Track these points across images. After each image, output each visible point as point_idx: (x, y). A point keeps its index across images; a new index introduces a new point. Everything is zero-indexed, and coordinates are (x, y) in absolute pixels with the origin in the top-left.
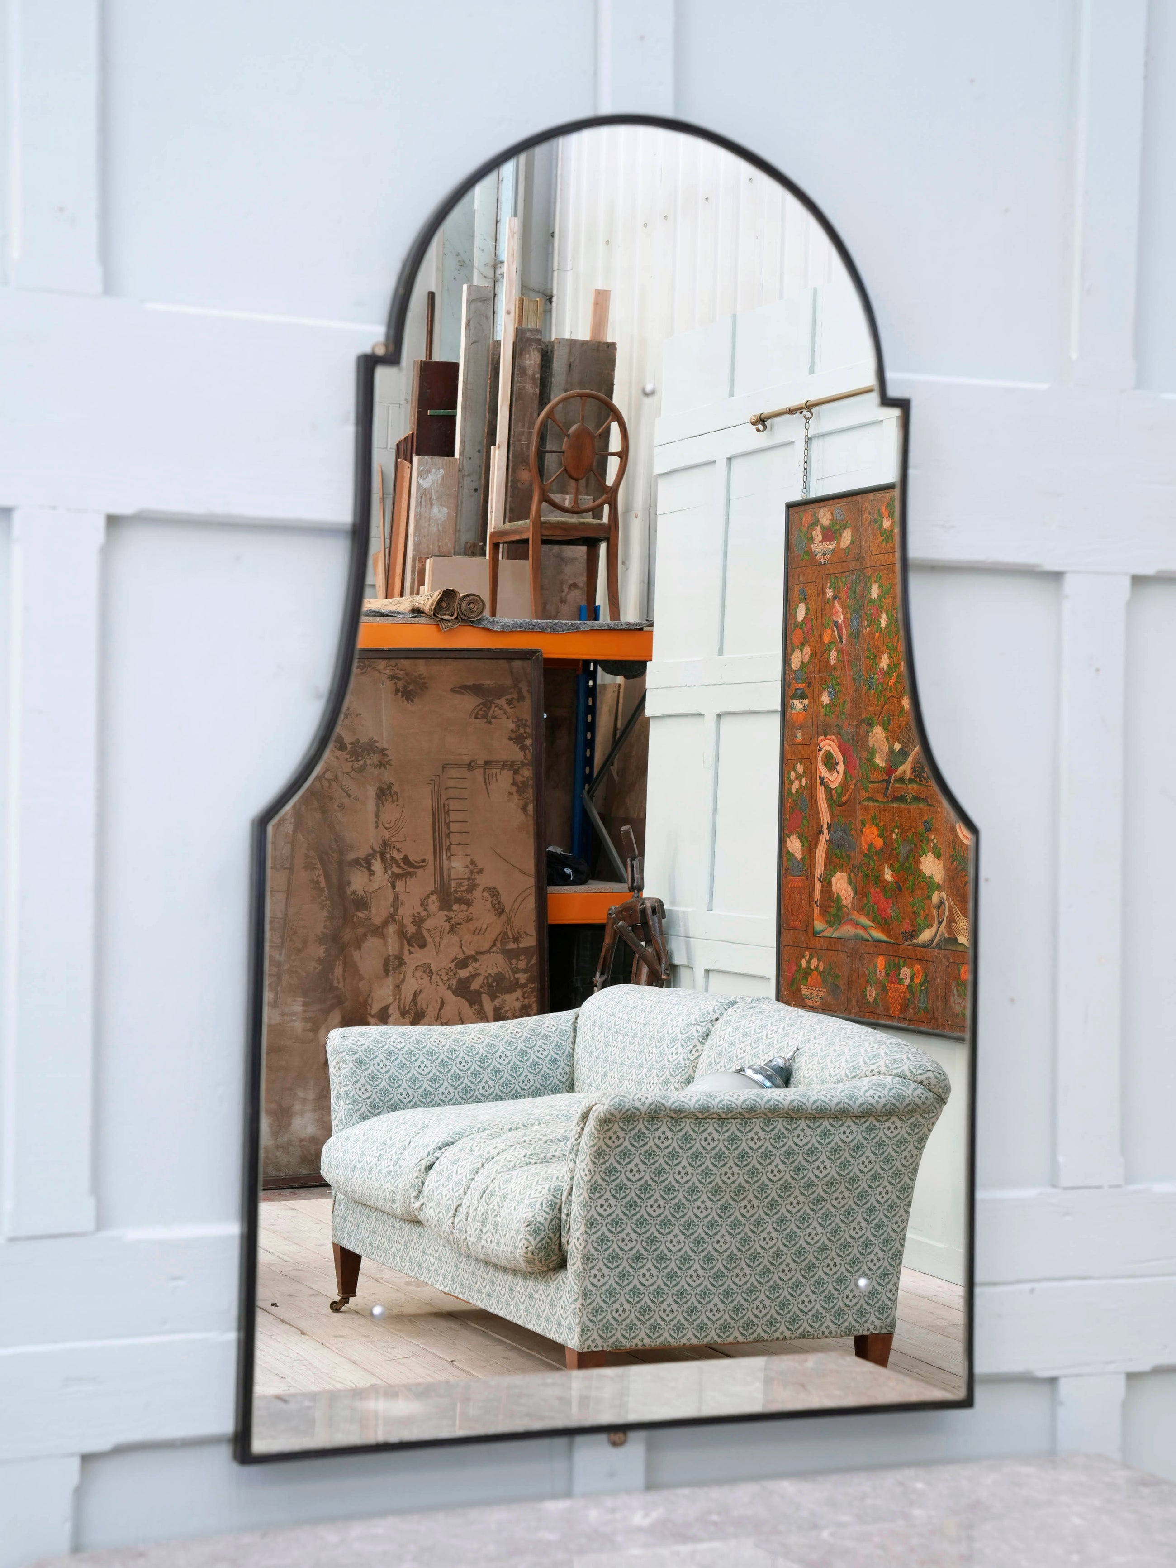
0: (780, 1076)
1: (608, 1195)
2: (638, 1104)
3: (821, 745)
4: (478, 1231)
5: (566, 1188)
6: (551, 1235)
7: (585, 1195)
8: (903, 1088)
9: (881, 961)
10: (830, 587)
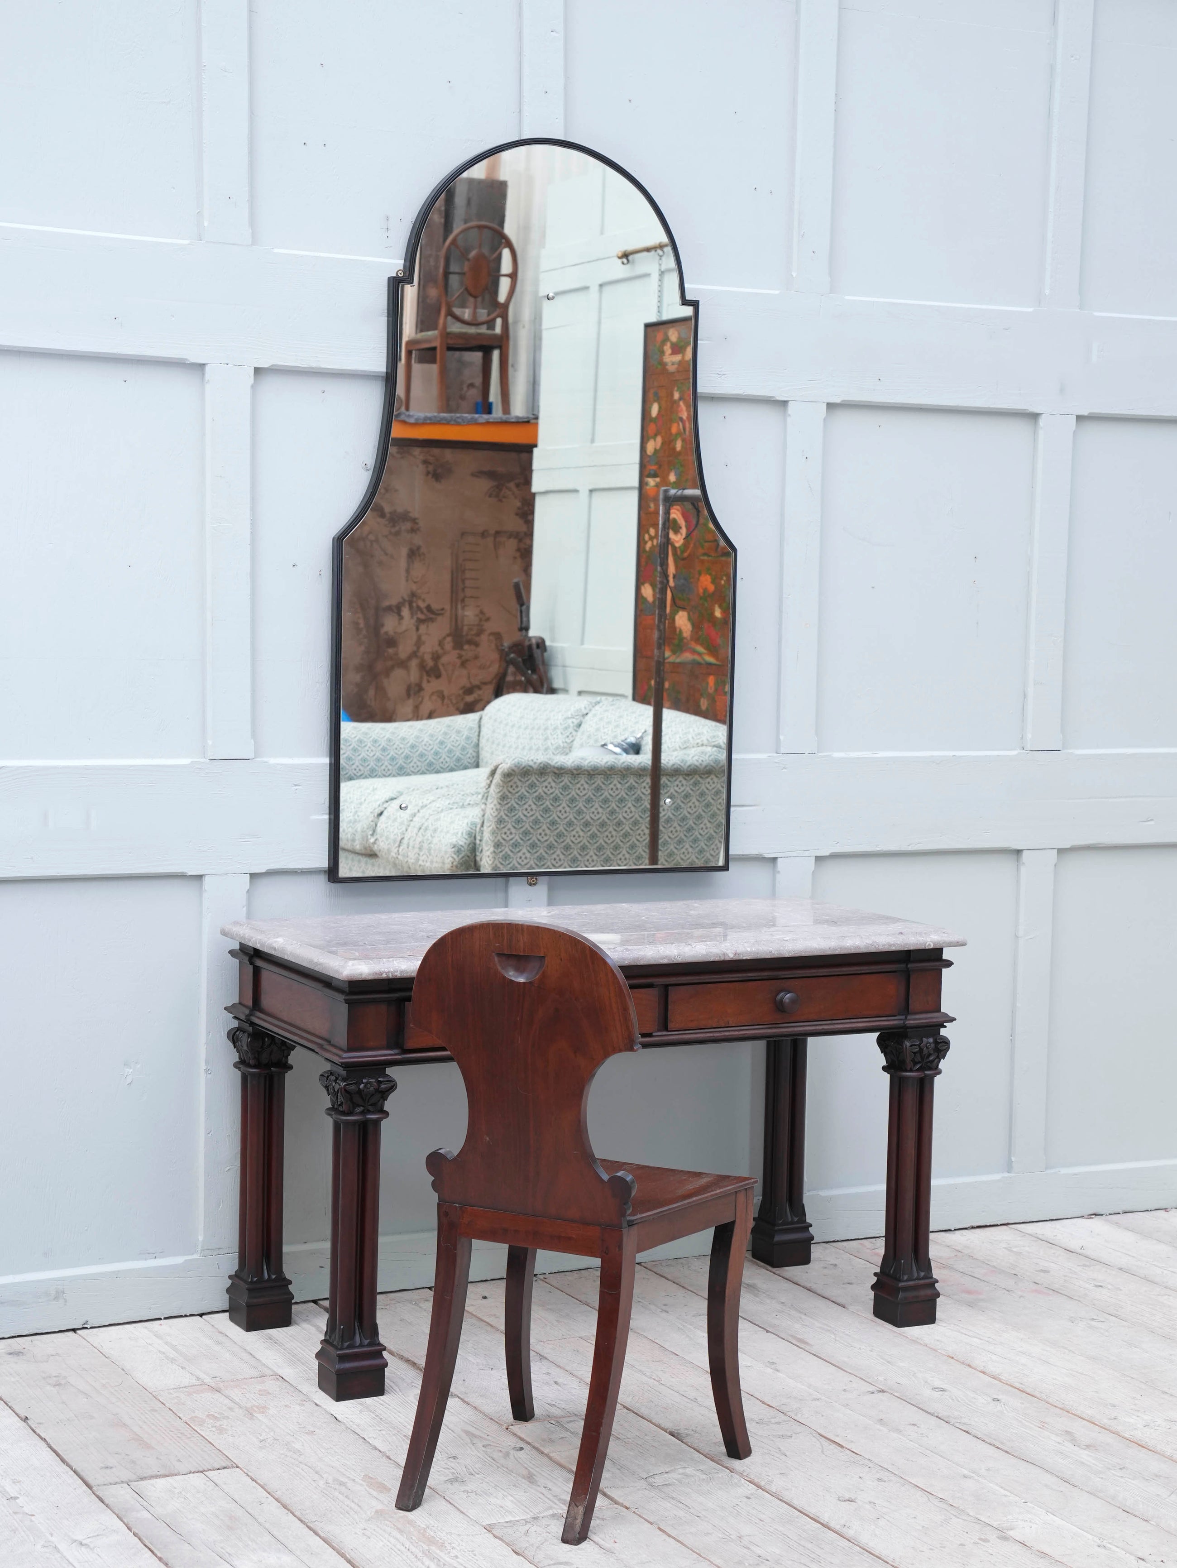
0: (633, 749)
1: (509, 826)
2: (531, 763)
4: (417, 855)
5: (479, 821)
6: (469, 854)
7: (493, 826)
8: (719, 755)
9: (711, 680)
10: (677, 391)
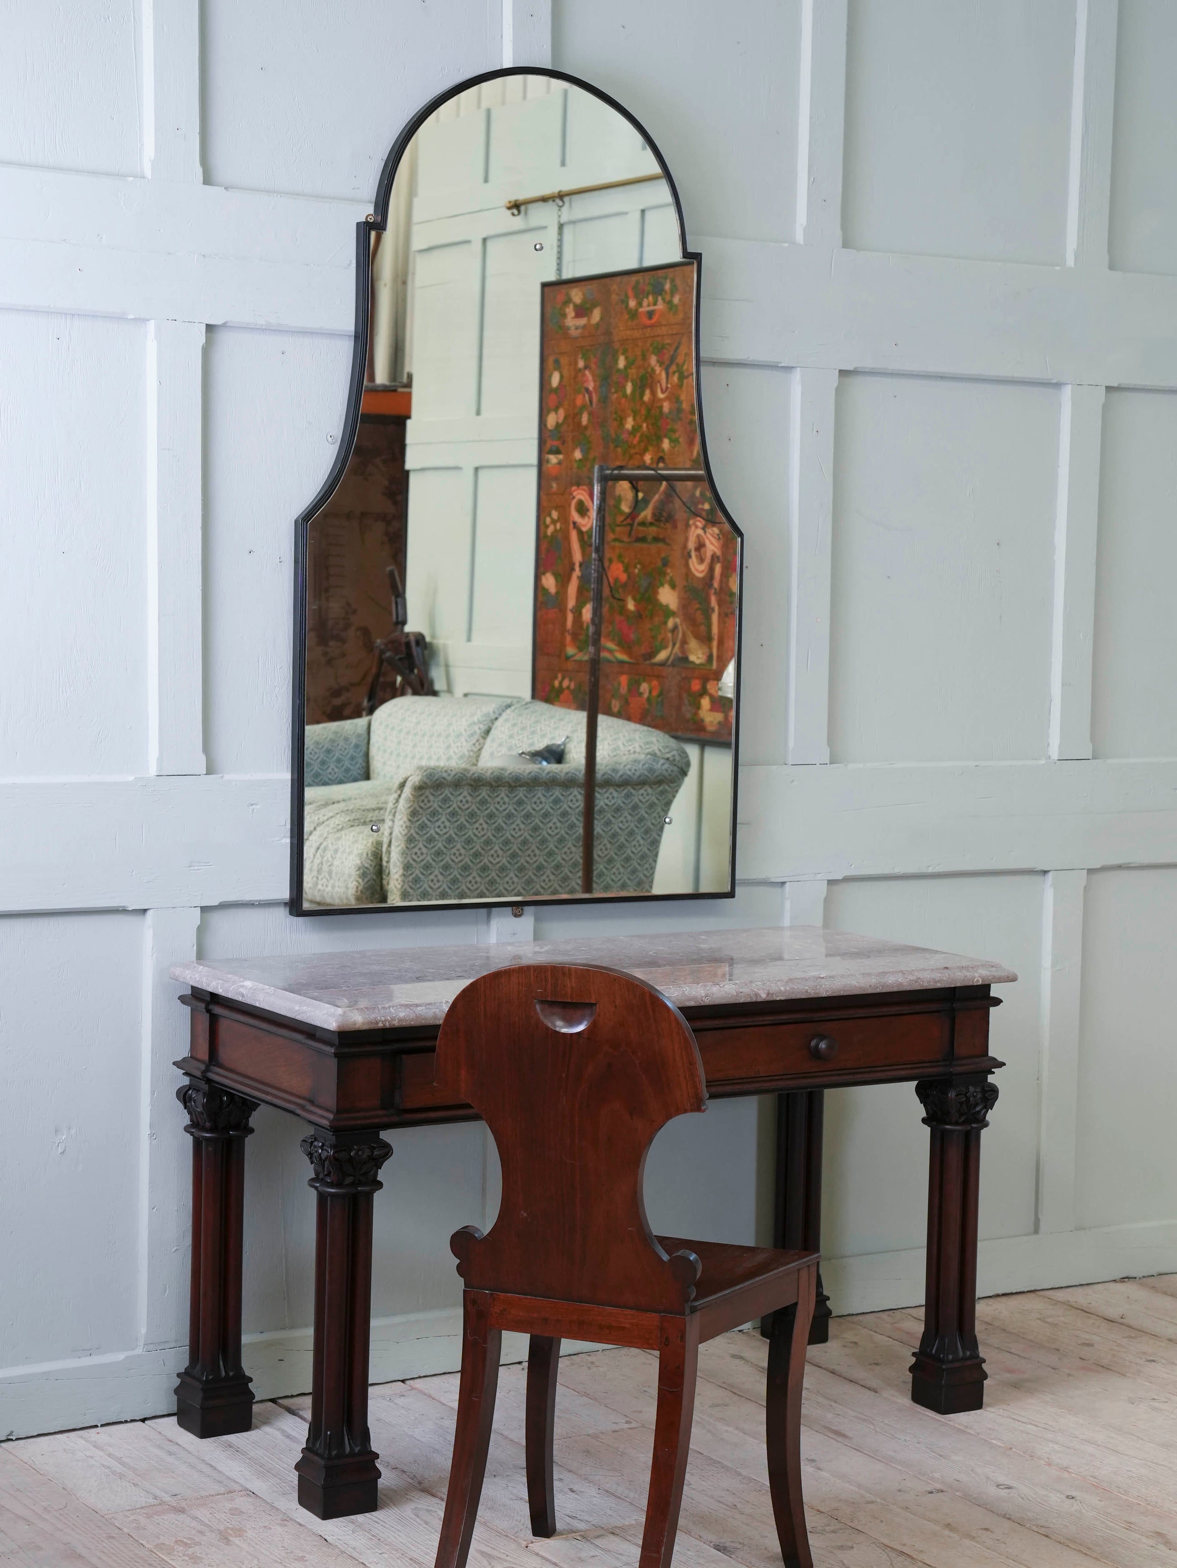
1: (420, 845)
3: (575, 494)
4: (315, 879)
5: (386, 842)
6: (374, 878)
7: (403, 845)
8: (654, 764)
9: (624, 680)
10: (582, 358)
